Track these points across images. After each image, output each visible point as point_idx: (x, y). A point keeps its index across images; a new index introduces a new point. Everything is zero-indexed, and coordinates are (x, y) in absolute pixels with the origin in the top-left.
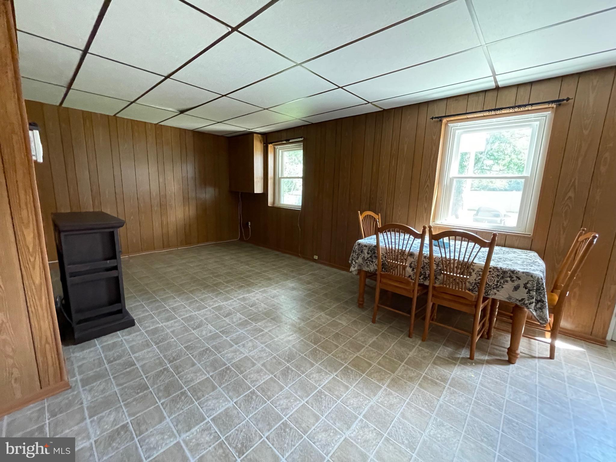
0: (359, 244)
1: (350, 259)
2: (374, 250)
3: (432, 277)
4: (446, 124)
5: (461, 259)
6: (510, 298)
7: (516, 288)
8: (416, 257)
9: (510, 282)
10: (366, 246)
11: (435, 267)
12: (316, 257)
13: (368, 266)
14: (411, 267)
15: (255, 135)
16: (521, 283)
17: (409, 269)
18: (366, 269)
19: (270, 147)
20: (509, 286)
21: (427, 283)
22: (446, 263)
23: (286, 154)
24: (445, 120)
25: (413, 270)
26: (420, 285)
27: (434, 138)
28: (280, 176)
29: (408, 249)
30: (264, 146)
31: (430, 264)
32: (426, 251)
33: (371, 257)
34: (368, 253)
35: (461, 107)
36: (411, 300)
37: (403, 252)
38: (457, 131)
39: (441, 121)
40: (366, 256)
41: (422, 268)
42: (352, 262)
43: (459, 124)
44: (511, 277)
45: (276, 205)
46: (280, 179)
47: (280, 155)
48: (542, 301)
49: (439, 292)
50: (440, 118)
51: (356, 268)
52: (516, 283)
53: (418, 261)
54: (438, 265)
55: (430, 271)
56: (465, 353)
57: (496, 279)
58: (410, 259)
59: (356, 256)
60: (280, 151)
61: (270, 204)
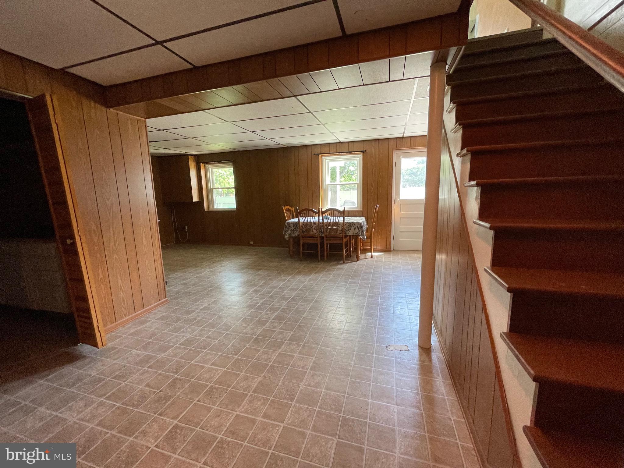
0: (288, 223)
1: (284, 232)
2: (296, 224)
3: (325, 232)
4: (321, 157)
5: (335, 221)
6: (354, 233)
7: (355, 229)
8: (317, 224)
9: (353, 227)
10: (292, 223)
11: (325, 227)
12: (252, 243)
13: (294, 234)
14: (315, 229)
15: (189, 157)
16: (356, 226)
17: (314, 231)
18: (293, 235)
19: (202, 165)
20: (352, 229)
21: (323, 235)
22: (329, 224)
23: (215, 170)
24: (320, 155)
25: (316, 231)
26: (320, 237)
27: (317, 164)
28: (212, 188)
29: (313, 221)
30: (197, 165)
31: (323, 226)
32: (321, 221)
33: (295, 228)
34: (293, 227)
35: (326, 149)
36: (317, 244)
37: (311, 222)
38: (327, 161)
39: (319, 156)
40: (293, 228)
41: (320, 229)
42: (285, 233)
43: (327, 157)
44: (353, 225)
45: (210, 210)
46: (212, 190)
47: (210, 171)
48: (363, 232)
49: (328, 237)
50: (318, 154)
51: (288, 236)
52: (355, 227)
53: (318, 226)
54: (326, 226)
55: (324, 229)
56: (342, 262)
57: (348, 227)
58: (314, 226)
59: (287, 230)
60: (210, 168)
61: (206, 210)
